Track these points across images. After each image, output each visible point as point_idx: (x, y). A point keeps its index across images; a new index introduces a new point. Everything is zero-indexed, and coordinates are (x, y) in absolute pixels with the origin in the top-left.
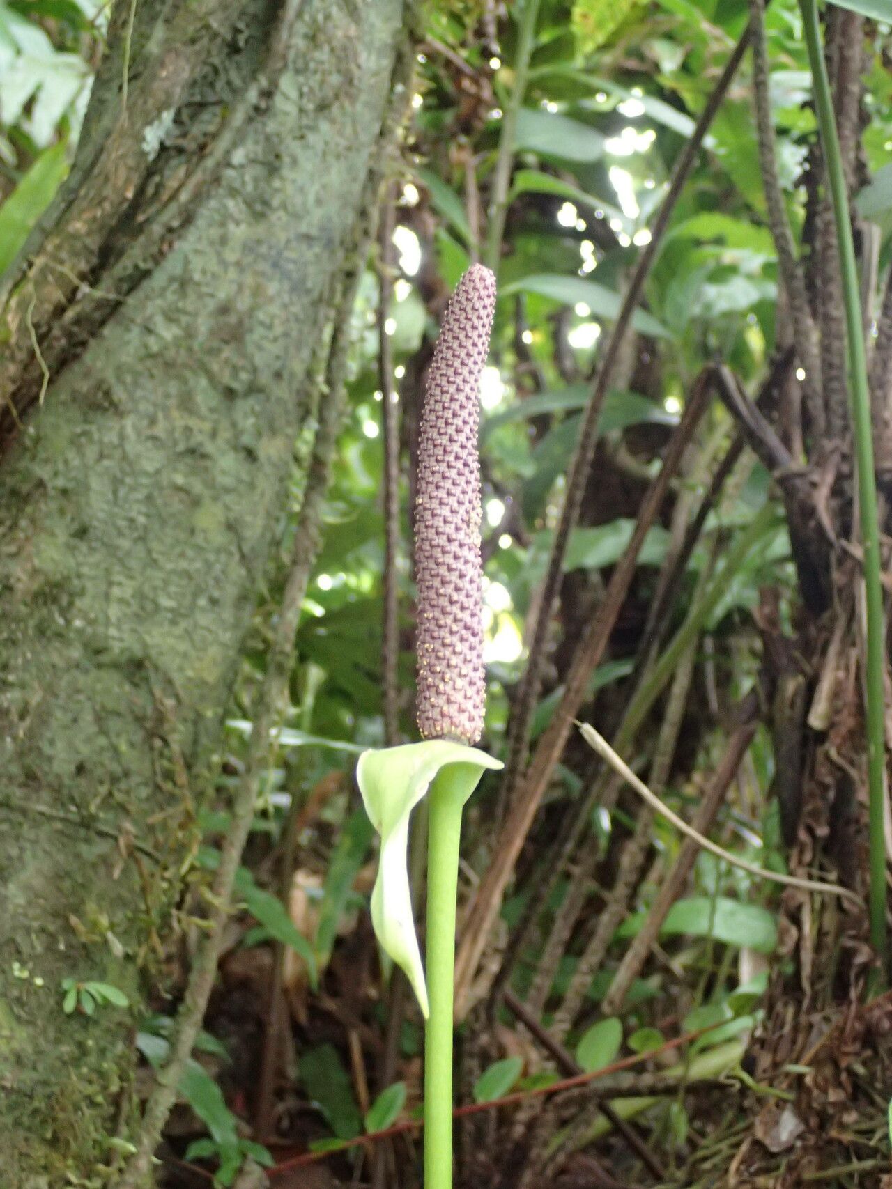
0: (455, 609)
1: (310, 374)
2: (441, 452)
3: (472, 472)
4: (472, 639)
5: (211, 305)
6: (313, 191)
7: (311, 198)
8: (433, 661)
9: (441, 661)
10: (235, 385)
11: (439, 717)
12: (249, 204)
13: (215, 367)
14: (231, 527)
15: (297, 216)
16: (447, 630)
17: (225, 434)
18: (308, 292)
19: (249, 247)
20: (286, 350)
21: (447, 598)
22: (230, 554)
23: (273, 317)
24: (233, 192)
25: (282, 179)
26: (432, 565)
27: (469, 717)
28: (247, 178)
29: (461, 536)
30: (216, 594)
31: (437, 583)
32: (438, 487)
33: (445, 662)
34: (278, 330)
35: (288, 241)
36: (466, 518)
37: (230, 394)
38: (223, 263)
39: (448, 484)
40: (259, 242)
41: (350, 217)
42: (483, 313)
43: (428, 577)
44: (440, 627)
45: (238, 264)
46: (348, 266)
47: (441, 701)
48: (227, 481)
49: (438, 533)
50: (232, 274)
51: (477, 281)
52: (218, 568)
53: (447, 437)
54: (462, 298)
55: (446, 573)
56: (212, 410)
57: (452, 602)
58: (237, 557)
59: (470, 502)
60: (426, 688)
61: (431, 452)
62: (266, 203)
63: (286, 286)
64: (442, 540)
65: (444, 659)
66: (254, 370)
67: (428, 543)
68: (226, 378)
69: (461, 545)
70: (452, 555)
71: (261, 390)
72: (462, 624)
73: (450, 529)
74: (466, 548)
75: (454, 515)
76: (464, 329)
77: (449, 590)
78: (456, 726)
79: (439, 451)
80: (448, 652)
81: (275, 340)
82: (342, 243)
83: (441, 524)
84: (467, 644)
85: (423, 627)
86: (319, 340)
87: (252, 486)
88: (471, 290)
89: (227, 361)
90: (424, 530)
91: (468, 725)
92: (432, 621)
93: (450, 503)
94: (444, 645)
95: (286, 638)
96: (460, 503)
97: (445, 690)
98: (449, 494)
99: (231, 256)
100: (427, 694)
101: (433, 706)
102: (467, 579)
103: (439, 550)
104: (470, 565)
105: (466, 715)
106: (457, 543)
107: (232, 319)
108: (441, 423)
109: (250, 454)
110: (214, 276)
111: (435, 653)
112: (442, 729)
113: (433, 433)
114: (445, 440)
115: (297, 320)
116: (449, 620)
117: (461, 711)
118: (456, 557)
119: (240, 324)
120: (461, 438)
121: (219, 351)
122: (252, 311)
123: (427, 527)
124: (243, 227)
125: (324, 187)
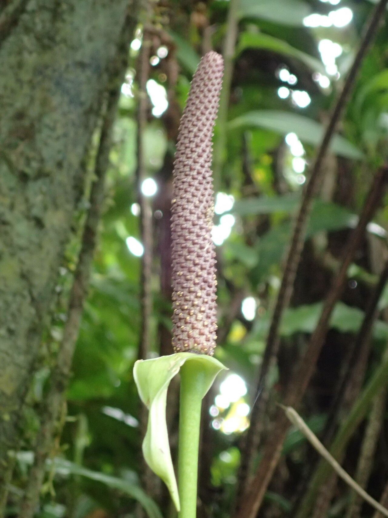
0: (197, 269)
1: (83, 165)
2: (188, 169)
3: (208, 183)
4: (208, 289)
5: (11, 112)
6: (85, 30)
7: (84, 36)
8: (183, 302)
9: (188, 302)
10: (27, 170)
11: (187, 338)
12: (39, 39)
13: (13, 157)
14: (24, 276)
15: (74, 48)
16: (192, 282)
17: (21, 207)
18: (82, 104)
19: (39, 71)
20: (66, 146)
21: (192, 262)
22: (24, 297)
23: (56, 122)
24: (28, 30)
25: (64, 21)
26: (182, 241)
27: (206, 338)
28: (37, 20)
29: (201, 222)
30: (13, 326)
31: (185, 252)
32: (186, 191)
33: (190, 303)
34: (60, 131)
35: (67, 66)
36: (204, 211)
37: (24, 178)
38: (19, 81)
39: (192, 189)
40: (46, 67)
41: (113, 51)
42: (216, 82)
43: (179, 249)
44: (187, 280)
45: (30, 82)
46: (111, 87)
47: (188, 328)
48: (22, 242)
49: (186, 220)
50: (26, 90)
51: (211, 61)
52: (14, 307)
53: (192, 160)
54: (202, 72)
55: (191, 246)
56: (11, 189)
57: (195, 265)
58: (28, 299)
59: (207, 202)
60: (178, 320)
61: (181, 170)
62: (52, 39)
63: (66, 99)
64: (188, 225)
65: (190, 301)
66: (42, 161)
67: (179, 227)
68: (21, 166)
69: (201, 228)
70: (195, 234)
71: (47, 175)
72: (201, 279)
73: (194, 218)
74: (204, 230)
75: (197, 209)
76: (202, 91)
77: (193, 256)
78: (199, 344)
79: (187, 169)
80: (192, 297)
81: (58, 138)
82: (107, 69)
83: (188, 214)
84: (205, 292)
85: (177, 281)
86: (90, 141)
87: (40, 246)
88: (207, 67)
89: (22, 154)
90: (177, 218)
91: (205, 344)
92: (182, 277)
93: (194, 201)
94: (190, 292)
95: (65, 364)
96: (201, 202)
97: (190, 320)
98: (193, 196)
99: (25, 76)
100: (179, 324)
101: (183, 331)
102: (205, 249)
103: (187, 231)
104: (206, 241)
105: (204, 337)
106: (198, 227)
107: (26, 123)
108: (188, 151)
109: (39, 223)
110: (13, 91)
111: (184, 297)
112: (188, 346)
113: (183, 158)
114: (190, 162)
115: (74, 124)
116: (193, 276)
117: (201, 334)
118: (198, 236)
119: (32, 126)
120: (201, 160)
121: (16, 146)
122: (40, 117)
123: (179, 217)
124: (34, 55)
125: (94, 28)
